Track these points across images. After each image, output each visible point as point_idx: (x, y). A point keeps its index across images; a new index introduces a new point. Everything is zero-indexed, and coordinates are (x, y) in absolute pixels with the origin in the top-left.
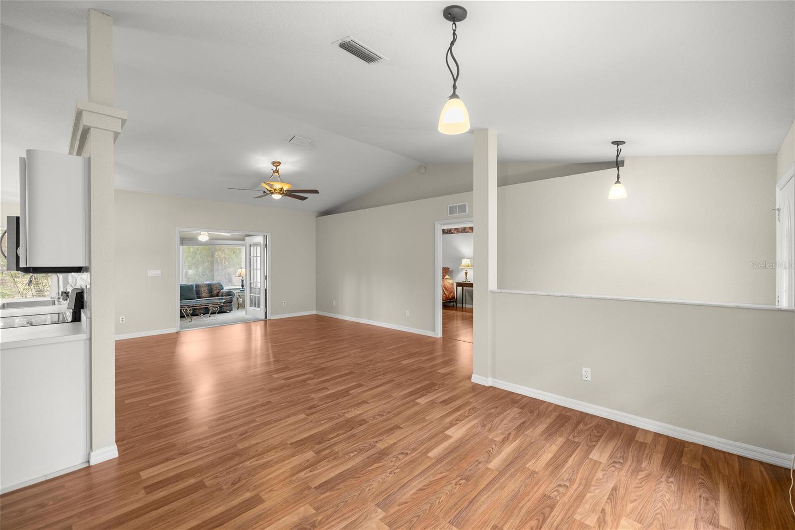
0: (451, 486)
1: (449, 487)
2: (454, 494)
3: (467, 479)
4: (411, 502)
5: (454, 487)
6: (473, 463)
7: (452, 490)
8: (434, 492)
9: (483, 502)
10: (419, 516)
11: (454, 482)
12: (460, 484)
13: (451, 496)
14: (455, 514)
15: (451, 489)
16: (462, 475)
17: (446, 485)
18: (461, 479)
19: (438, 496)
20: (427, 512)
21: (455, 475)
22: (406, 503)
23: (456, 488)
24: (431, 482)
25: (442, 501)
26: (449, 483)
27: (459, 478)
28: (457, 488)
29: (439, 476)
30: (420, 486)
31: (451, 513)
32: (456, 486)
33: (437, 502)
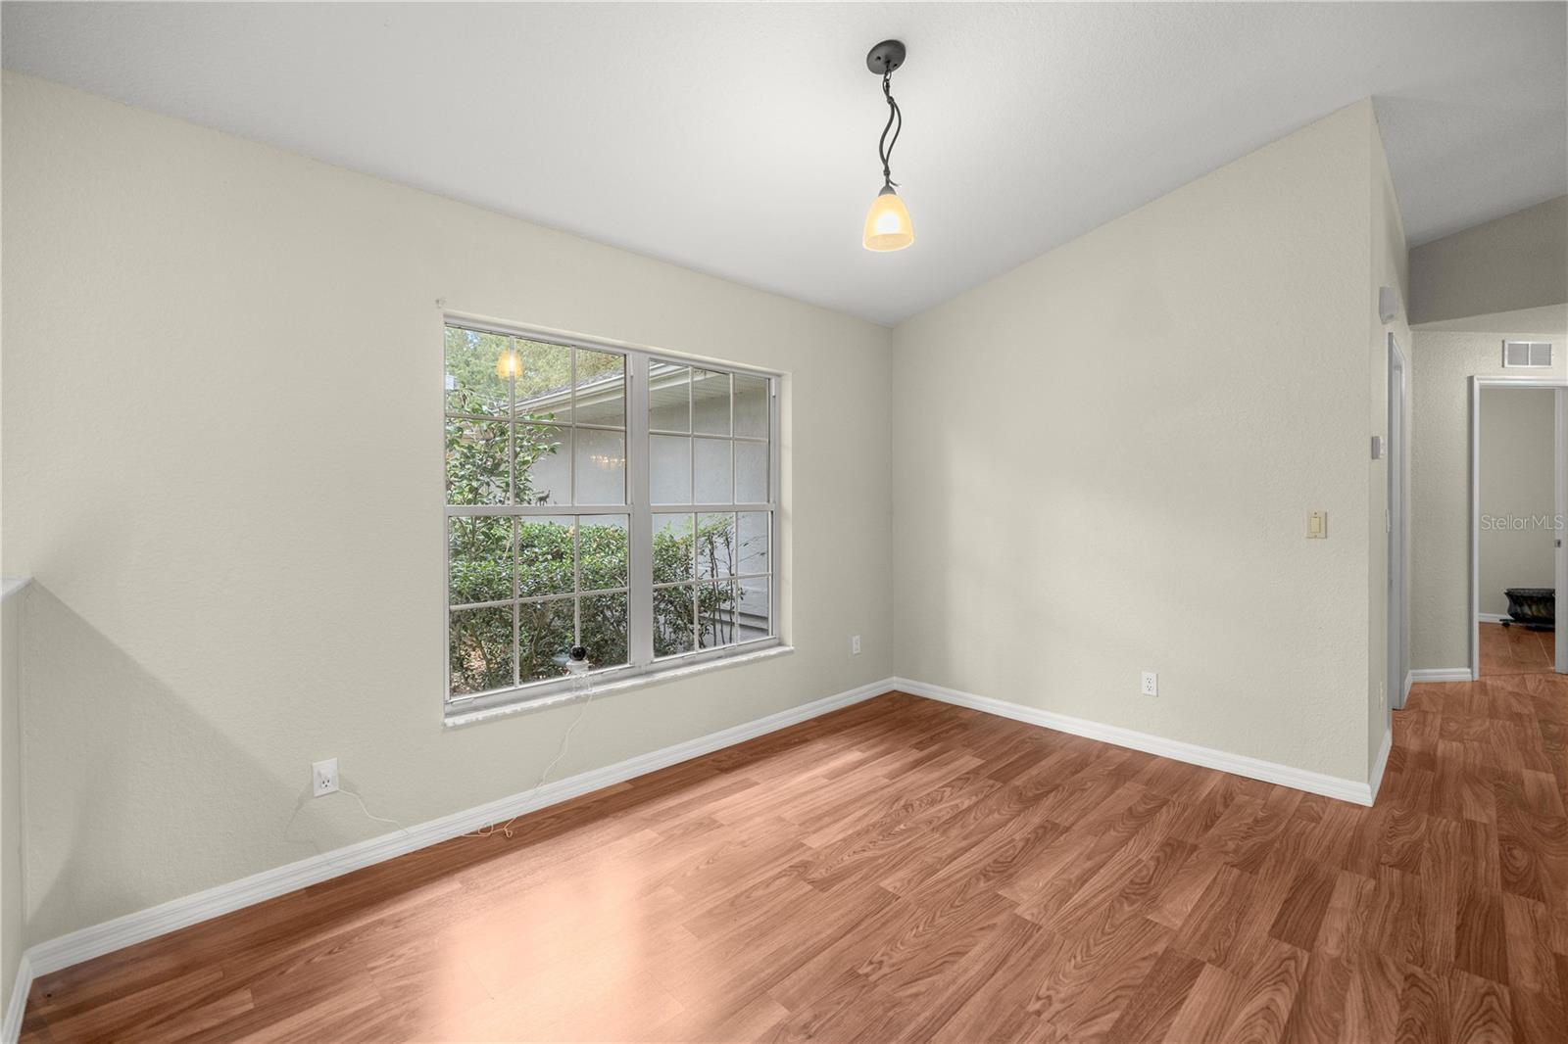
0: (893, 961)
1: (897, 957)
2: (888, 942)
3: (853, 974)
4: (971, 929)
5: (885, 958)
6: (827, 1026)
7: (892, 950)
8: (929, 949)
9: (830, 925)
10: (952, 906)
11: (885, 970)
12: (871, 963)
13: (893, 939)
14: (887, 909)
15: (894, 954)
16: (864, 986)
17: (902, 962)
18: (867, 975)
19: (921, 939)
20: (938, 914)
21: (882, 988)
22: (982, 929)
23: (882, 955)
24: (941, 972)
25: (912, 930)
26: (897, 967)
27: (872, 978)
28: (879, 955)
29: (921, 986)
30: (963, 961)
31: (895, 910)
32: (881, 959)
33: (921, 928)
